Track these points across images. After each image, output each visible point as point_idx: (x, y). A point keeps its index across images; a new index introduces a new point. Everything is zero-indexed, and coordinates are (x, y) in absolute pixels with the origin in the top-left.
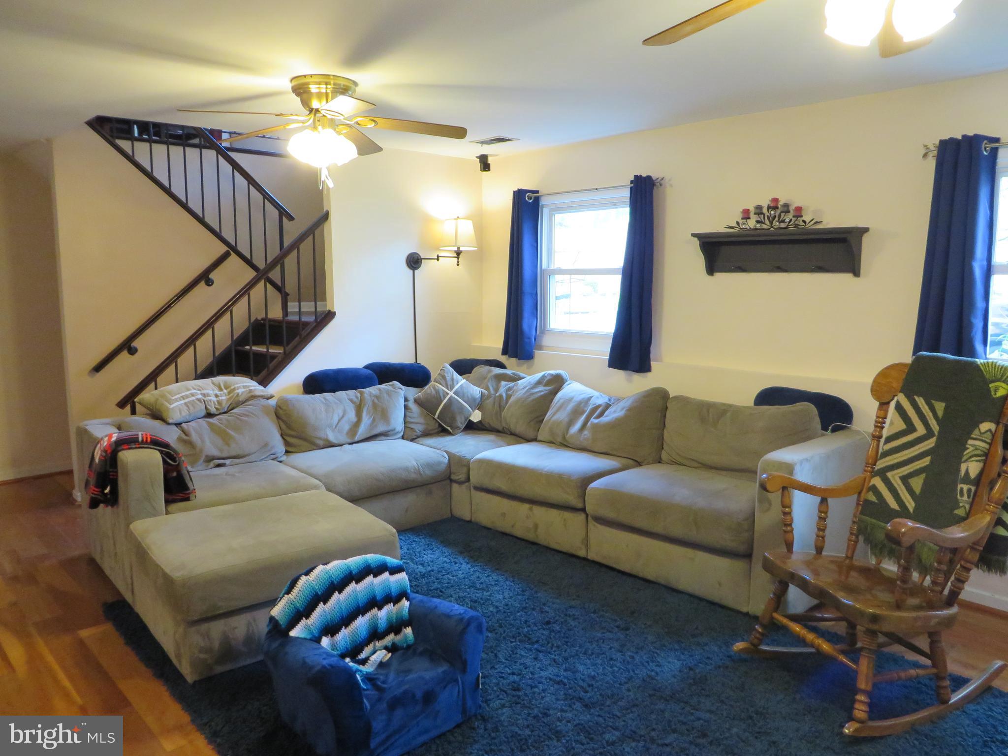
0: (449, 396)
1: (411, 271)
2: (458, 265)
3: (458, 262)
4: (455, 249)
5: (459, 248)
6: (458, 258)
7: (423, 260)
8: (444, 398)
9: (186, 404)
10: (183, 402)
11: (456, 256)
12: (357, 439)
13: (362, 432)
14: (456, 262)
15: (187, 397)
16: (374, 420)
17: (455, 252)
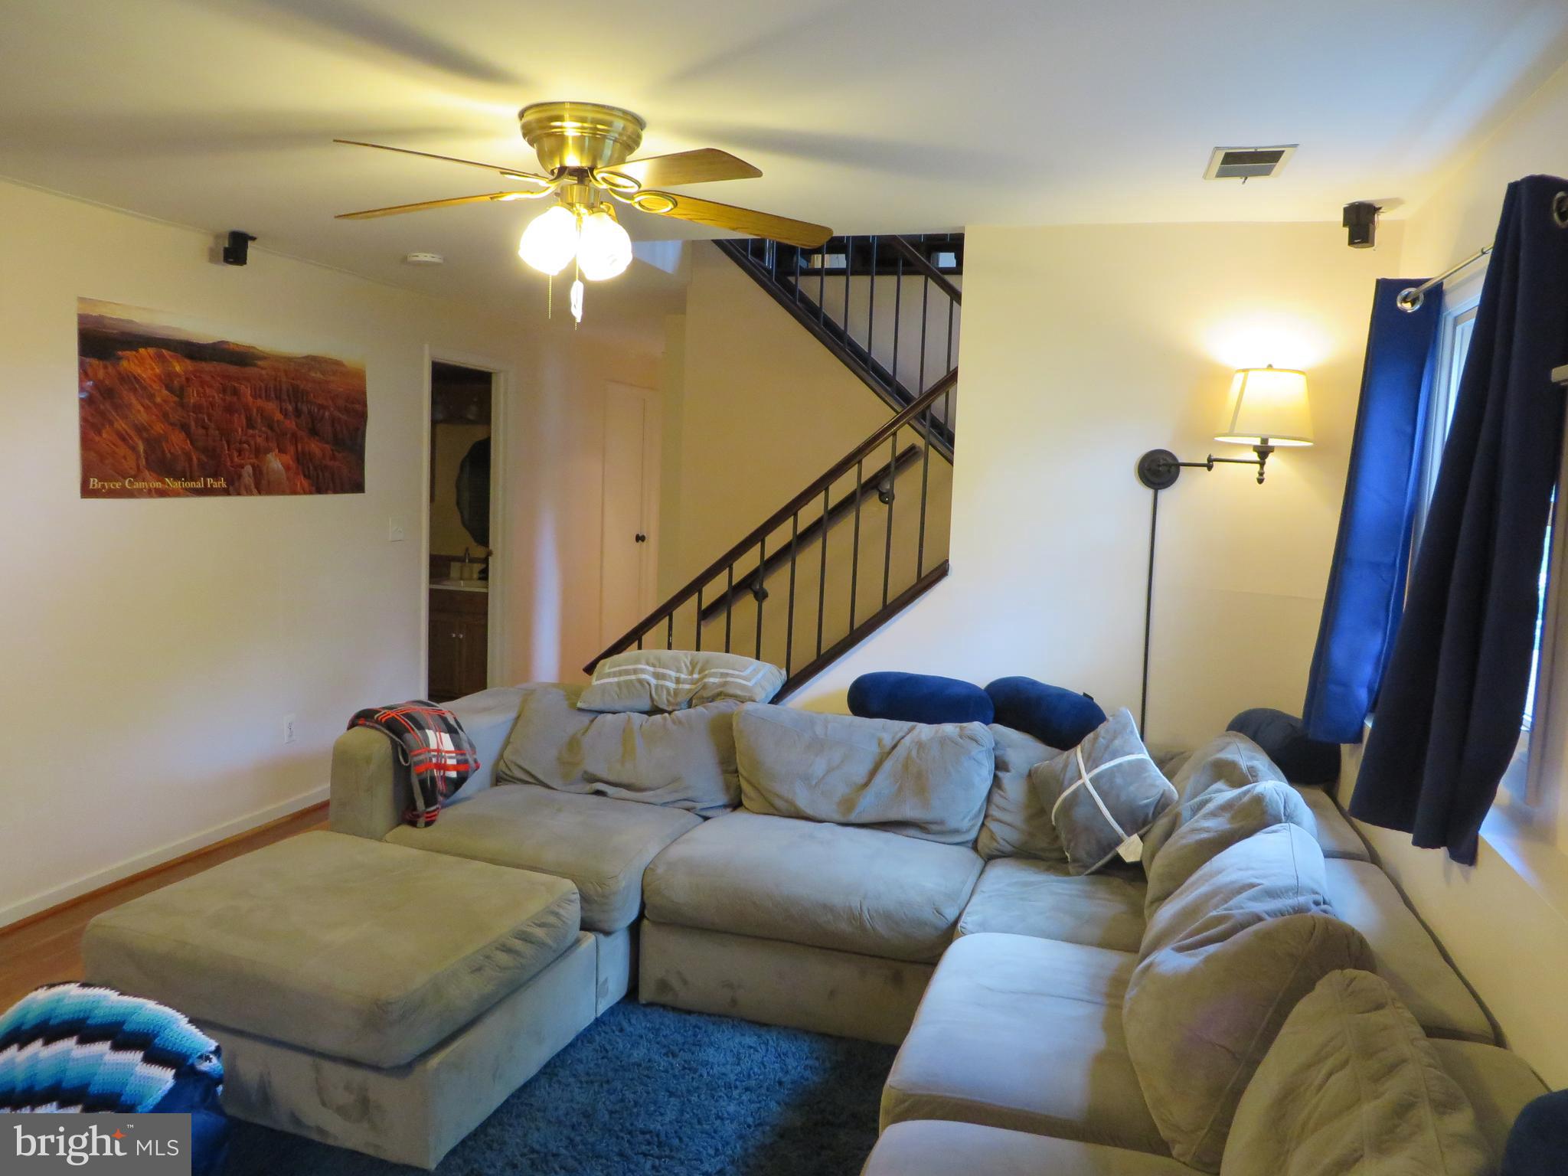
0: (1080, 782)
1: (1150, 492)
2: (1260, 481)
3: (1261, 474)
4: (1257, 442)
5: (1265, 441)
6: (1262, 464)
7: (1181, 467)
8: (1070, 785)
9: (619, 684)
10: (616, 679)
11: (1258, 459)
12: (853, 817)
13: (868, 806)
14: (1257, 475)
15: (627, 672)
16: (900, 789)
17: (1256, 448)
